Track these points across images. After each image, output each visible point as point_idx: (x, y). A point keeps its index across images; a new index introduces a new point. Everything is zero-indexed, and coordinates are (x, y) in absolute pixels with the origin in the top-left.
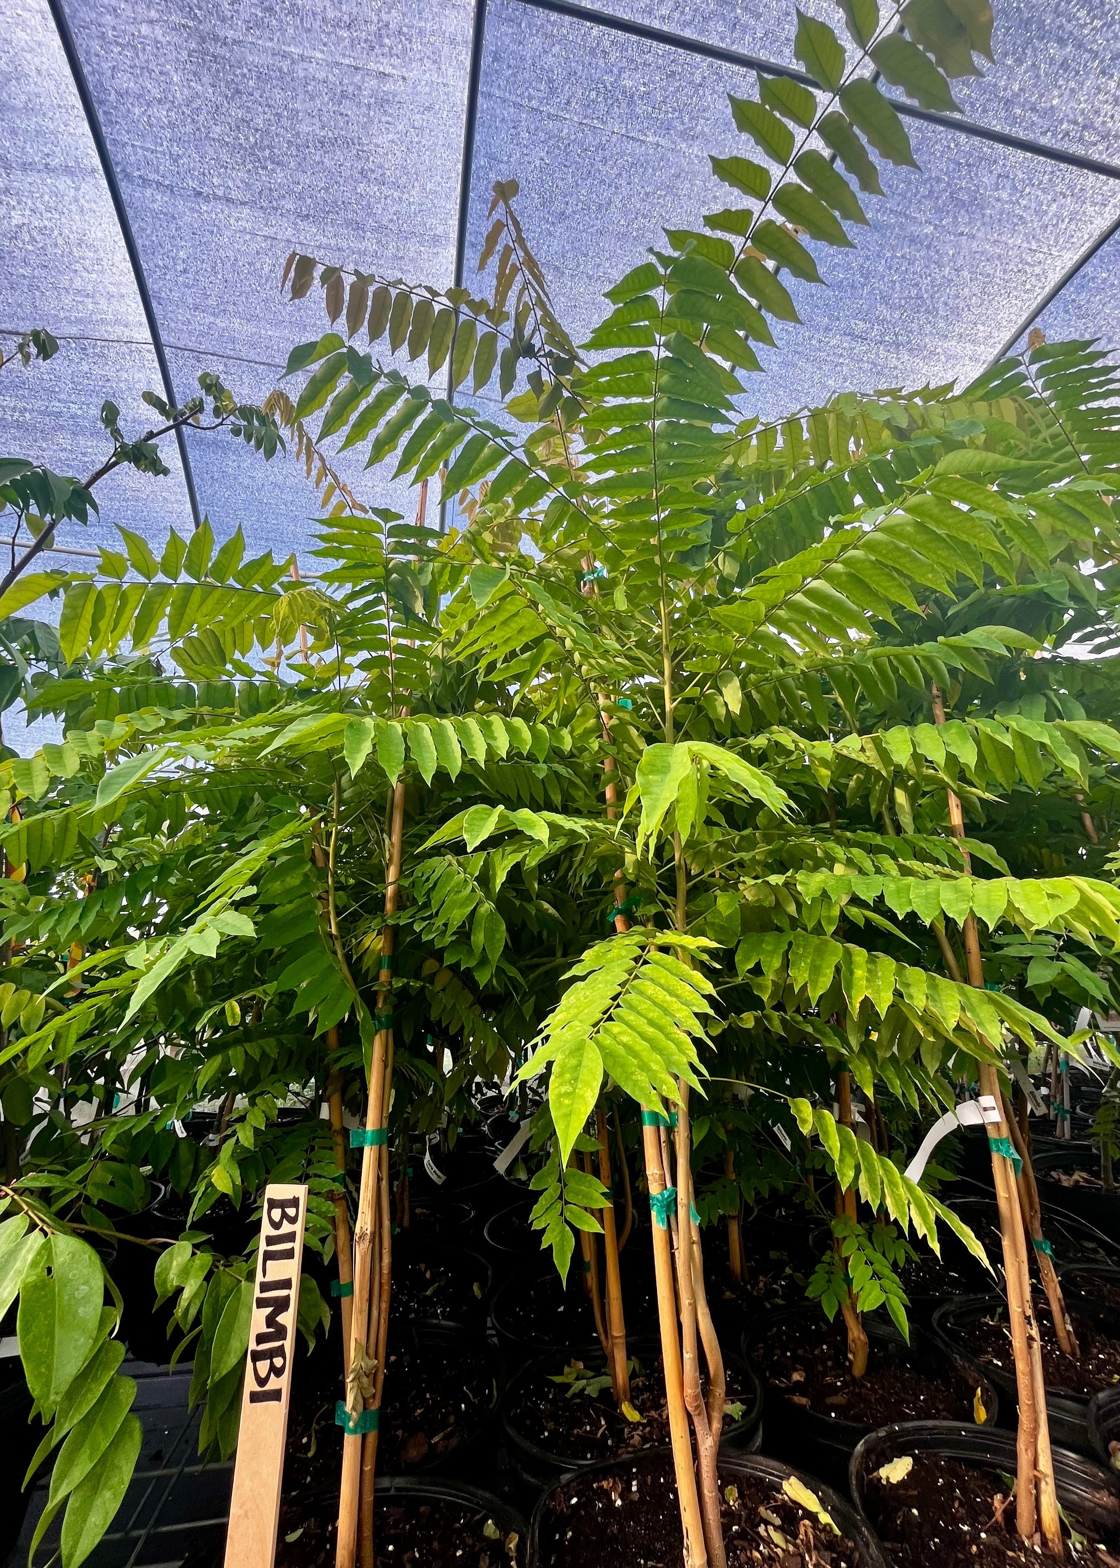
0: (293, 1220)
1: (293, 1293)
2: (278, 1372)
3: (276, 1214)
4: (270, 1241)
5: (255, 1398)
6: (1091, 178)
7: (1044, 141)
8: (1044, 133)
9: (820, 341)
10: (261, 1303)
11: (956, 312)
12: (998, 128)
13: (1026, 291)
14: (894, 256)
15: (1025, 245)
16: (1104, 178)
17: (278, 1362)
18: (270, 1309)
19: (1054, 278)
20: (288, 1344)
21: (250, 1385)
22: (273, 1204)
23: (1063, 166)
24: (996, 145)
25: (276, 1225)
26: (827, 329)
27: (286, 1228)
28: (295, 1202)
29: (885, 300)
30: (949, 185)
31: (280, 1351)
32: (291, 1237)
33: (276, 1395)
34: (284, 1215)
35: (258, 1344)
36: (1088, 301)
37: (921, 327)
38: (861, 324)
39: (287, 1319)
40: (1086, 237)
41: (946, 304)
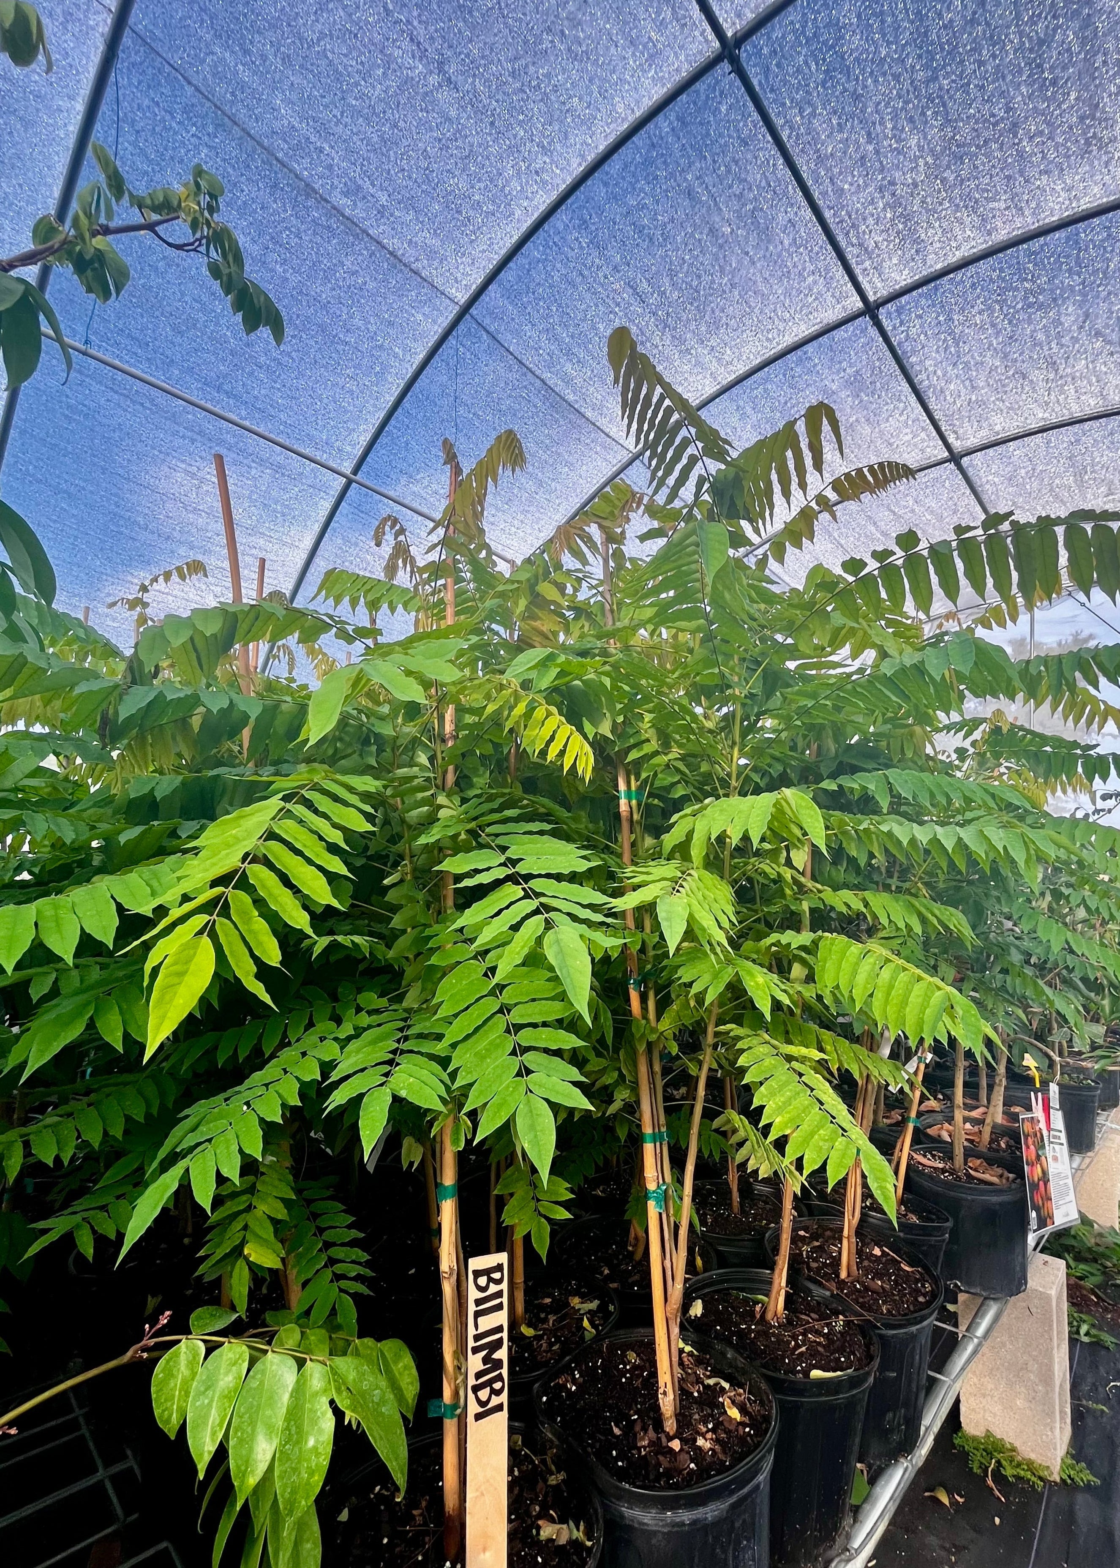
0: (499, 1282)
1: (505, 1335)
2: (498, 1393)
3: (483, 1281)
4: (478, 1302)
5: (478, 1417)
6: (839, 273)
7: (828, 214)
8: (830, 208)
9: (606, 277)
10: (475, 1350)
11: (716, 324)
12: (805, 176)
13: (768, 339)
14: (692, 235)
15: (782, 298)
16: (847, 279)
17: (497, 1386)
18: (484, 1353)
19: (788, 340)
20: (505, 1372)
21: (473, 1408)
22: (477, 1274)
23: (829, 247)
24: (798, 190)
25: (483, 1289)
26: (616, 269)
27: (493, 1288)
28: (499, 1268)
29: (672, 274)
30: (755, 198)
31: (500, 1378)
32: (499, 1294)
33: (499, 1408)
34: (490, 1280)
35: (477, 1380)
36: (800, 376)
37: (688, 320)
38: (645, 284)
39: (502, 1354)
40: (818, 320)
41: (713, 312)
